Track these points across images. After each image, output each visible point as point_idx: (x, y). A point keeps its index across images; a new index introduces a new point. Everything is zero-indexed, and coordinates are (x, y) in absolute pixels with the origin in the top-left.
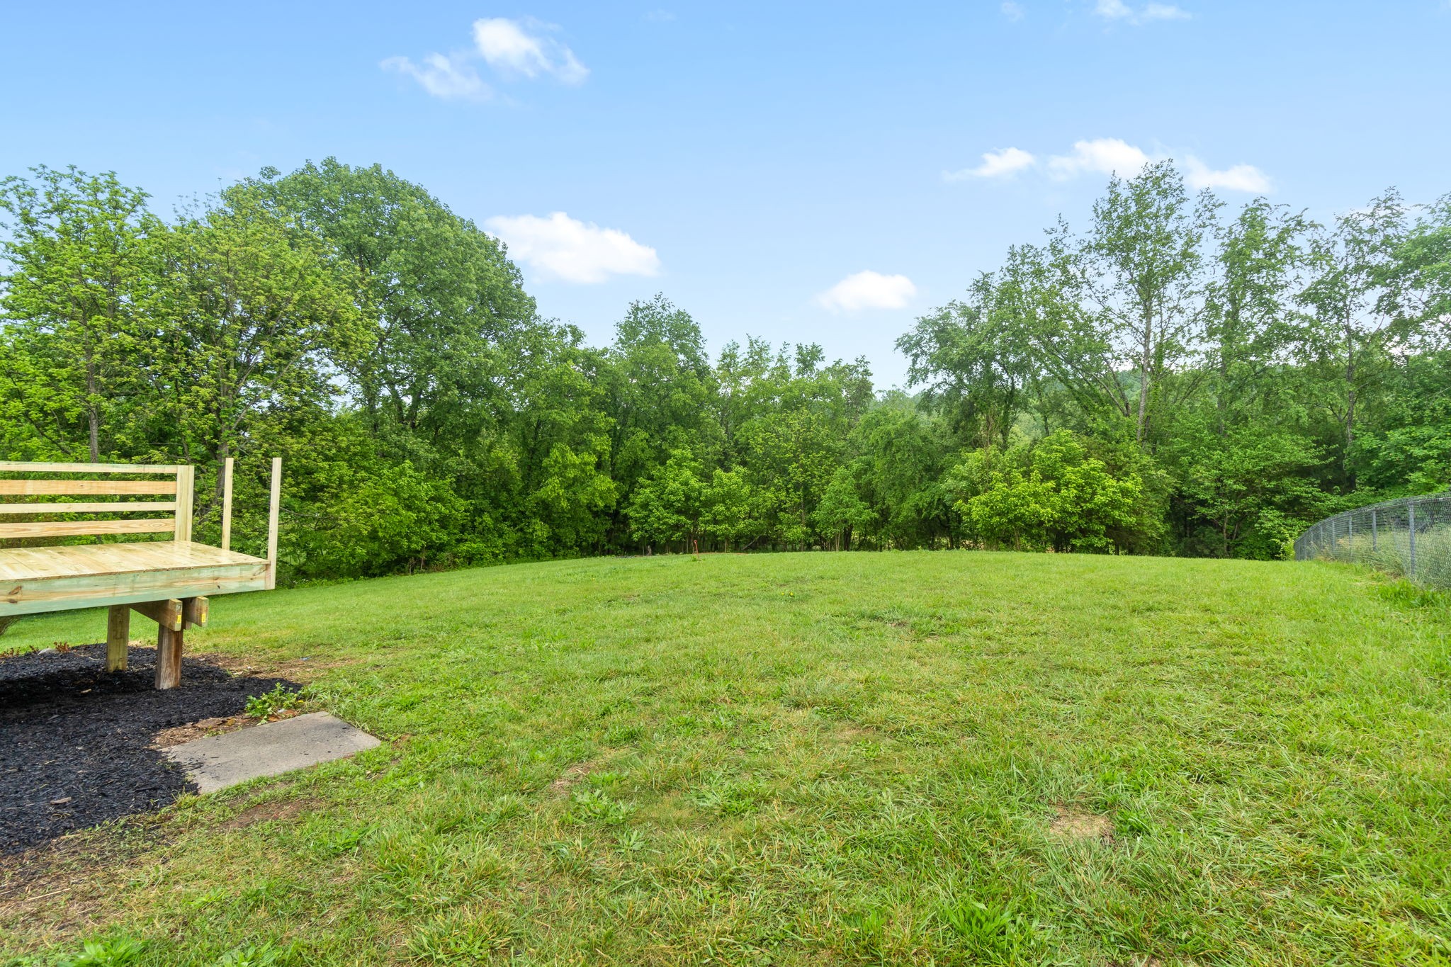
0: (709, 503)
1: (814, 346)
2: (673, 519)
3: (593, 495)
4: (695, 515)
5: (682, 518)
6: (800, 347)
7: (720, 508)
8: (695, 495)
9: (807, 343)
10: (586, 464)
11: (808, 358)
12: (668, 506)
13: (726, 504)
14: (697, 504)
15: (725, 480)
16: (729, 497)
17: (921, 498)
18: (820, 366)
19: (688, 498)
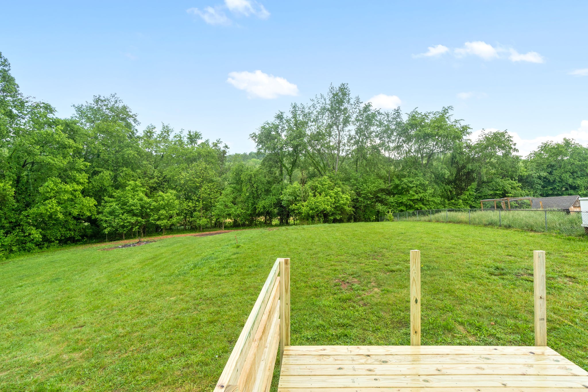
0: (157, 210)
1: (196, 132)
2: (133, 220)
3: (82, 209)
4: (148, 215)
5: (139, 218)
6: (190, 132)
7: (162, 212)
8: (147, 206)
9: (193, 130)
10: (75, 191)
11: (193, 138)
12: (130, 212)
13: (166, 210)
14: (148, 210)
15: (166, 198)
16: (168, 206)
17: (265, 203)
18: (199, 142)
19: (142, 207)
